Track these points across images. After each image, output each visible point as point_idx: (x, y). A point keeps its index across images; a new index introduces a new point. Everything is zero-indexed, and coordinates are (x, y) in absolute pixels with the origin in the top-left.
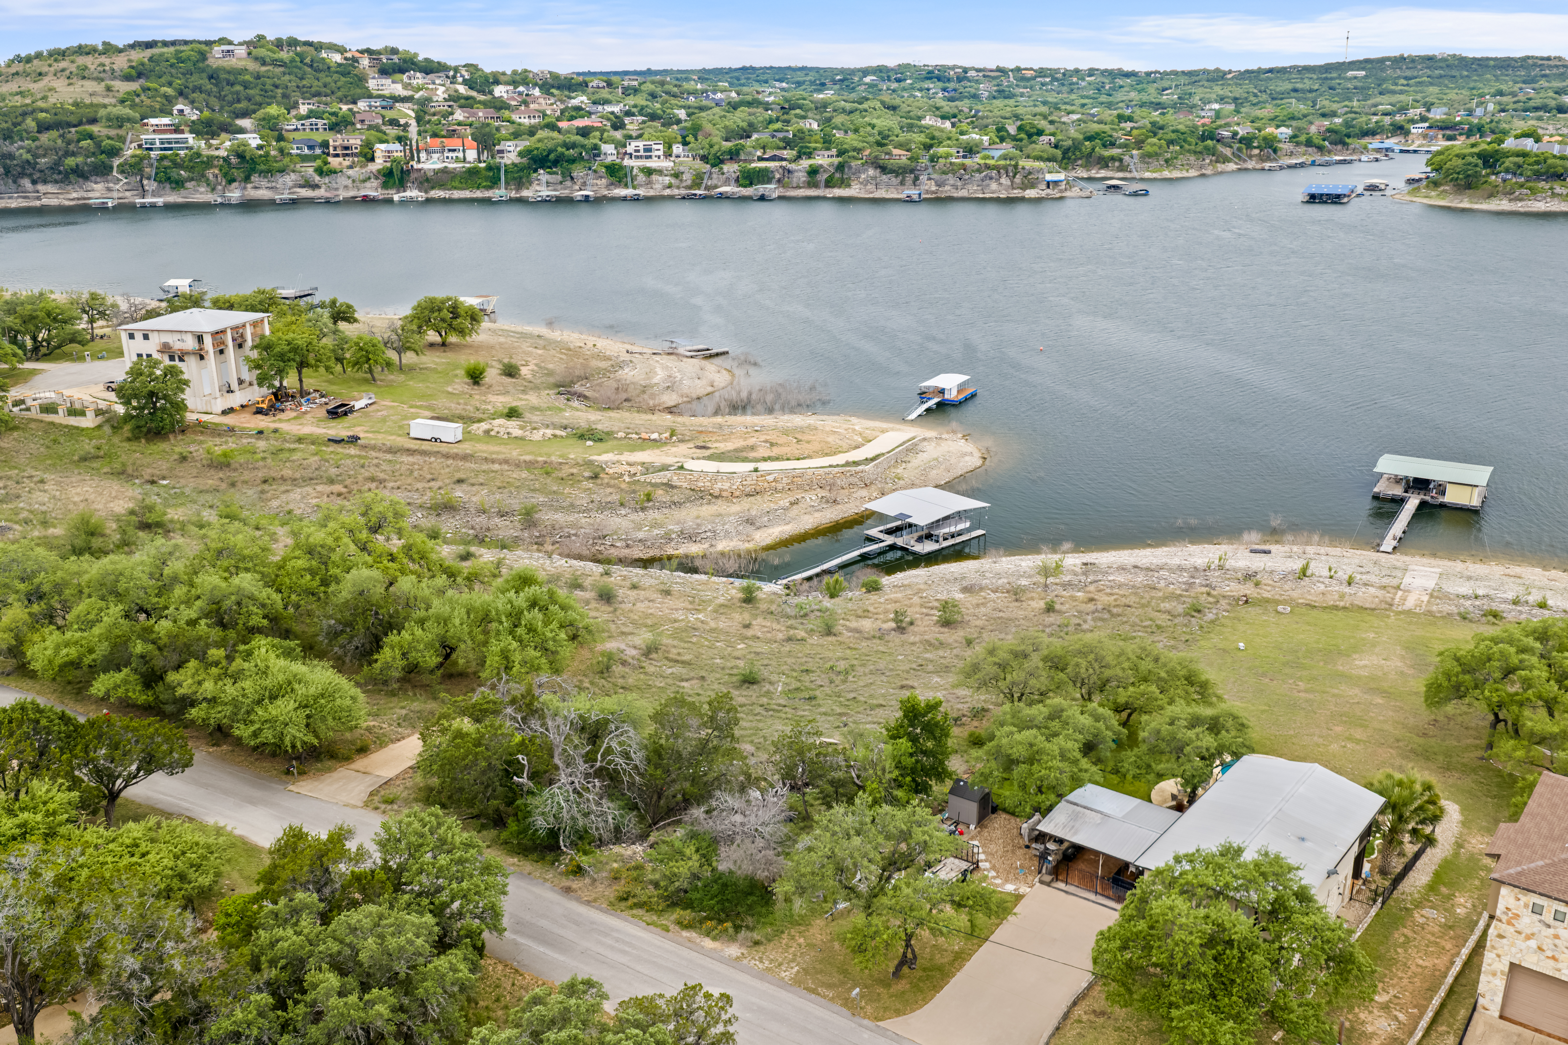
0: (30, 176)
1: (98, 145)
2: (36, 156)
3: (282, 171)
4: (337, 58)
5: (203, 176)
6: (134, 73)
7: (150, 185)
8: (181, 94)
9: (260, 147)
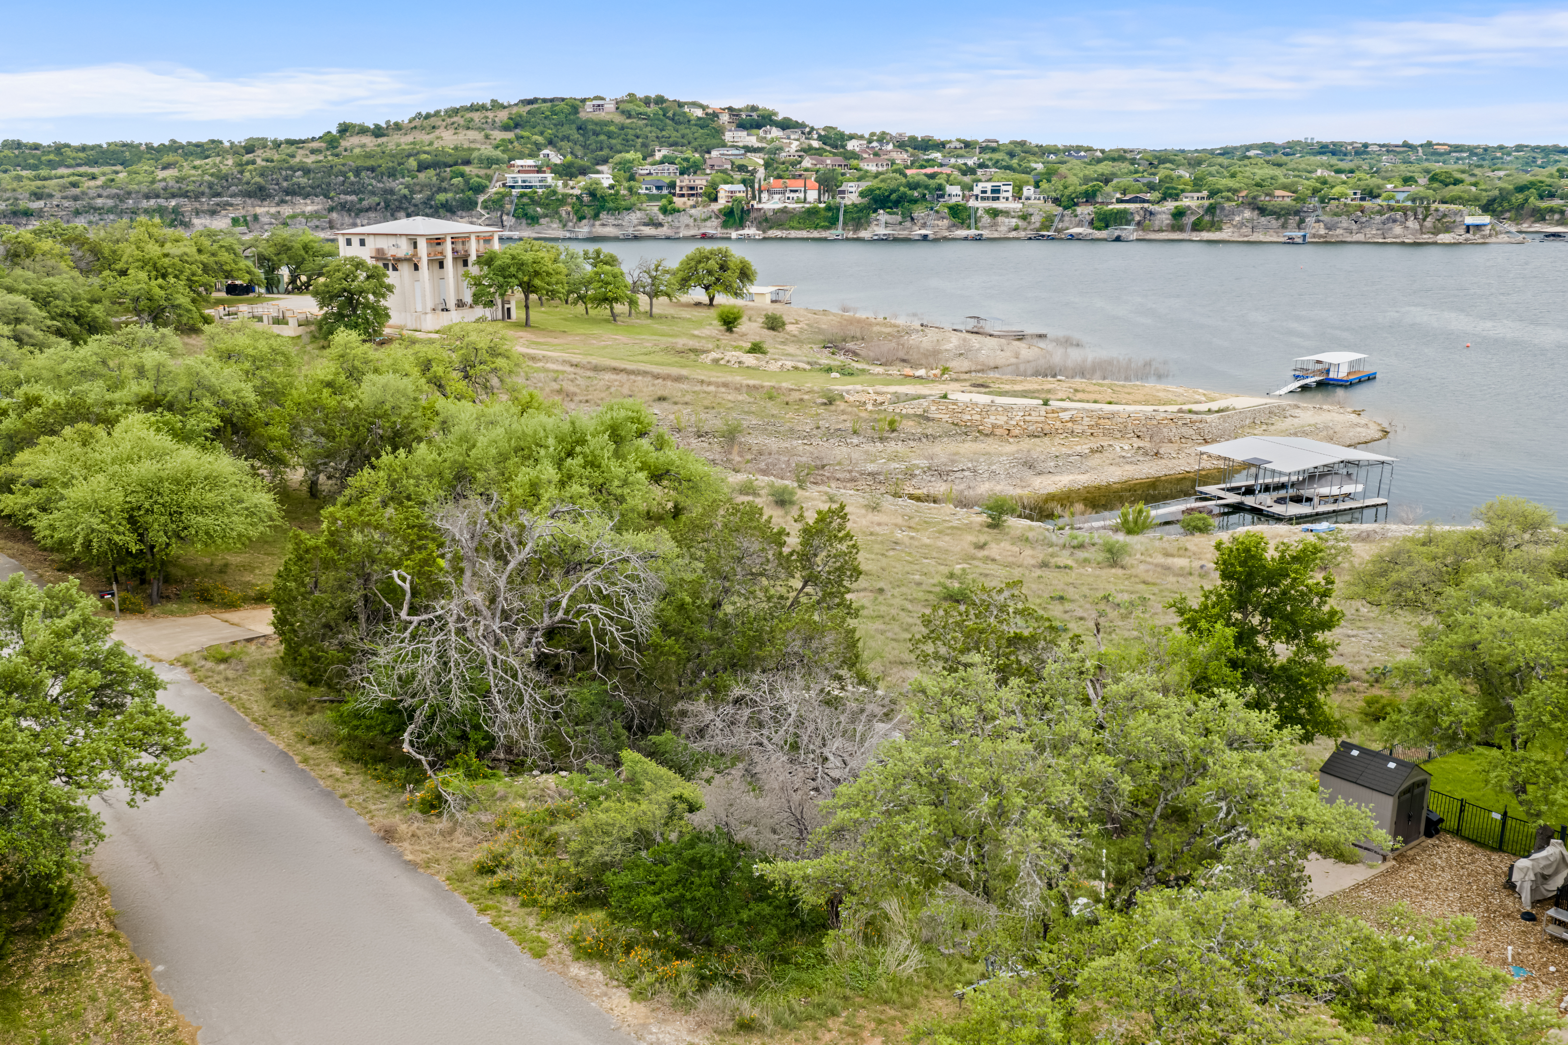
0: (406, 209)
1: (467, 182)
2: (412, 192)
3: (628, 209)
4: (699, 113)
5: (557, 213)
6: (512, 123)
7: (508, 220)
8: (550, 143)
9: (612, 187)
